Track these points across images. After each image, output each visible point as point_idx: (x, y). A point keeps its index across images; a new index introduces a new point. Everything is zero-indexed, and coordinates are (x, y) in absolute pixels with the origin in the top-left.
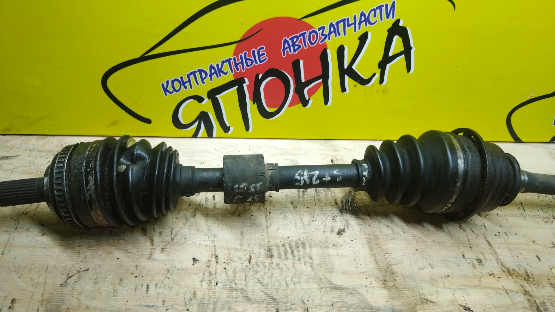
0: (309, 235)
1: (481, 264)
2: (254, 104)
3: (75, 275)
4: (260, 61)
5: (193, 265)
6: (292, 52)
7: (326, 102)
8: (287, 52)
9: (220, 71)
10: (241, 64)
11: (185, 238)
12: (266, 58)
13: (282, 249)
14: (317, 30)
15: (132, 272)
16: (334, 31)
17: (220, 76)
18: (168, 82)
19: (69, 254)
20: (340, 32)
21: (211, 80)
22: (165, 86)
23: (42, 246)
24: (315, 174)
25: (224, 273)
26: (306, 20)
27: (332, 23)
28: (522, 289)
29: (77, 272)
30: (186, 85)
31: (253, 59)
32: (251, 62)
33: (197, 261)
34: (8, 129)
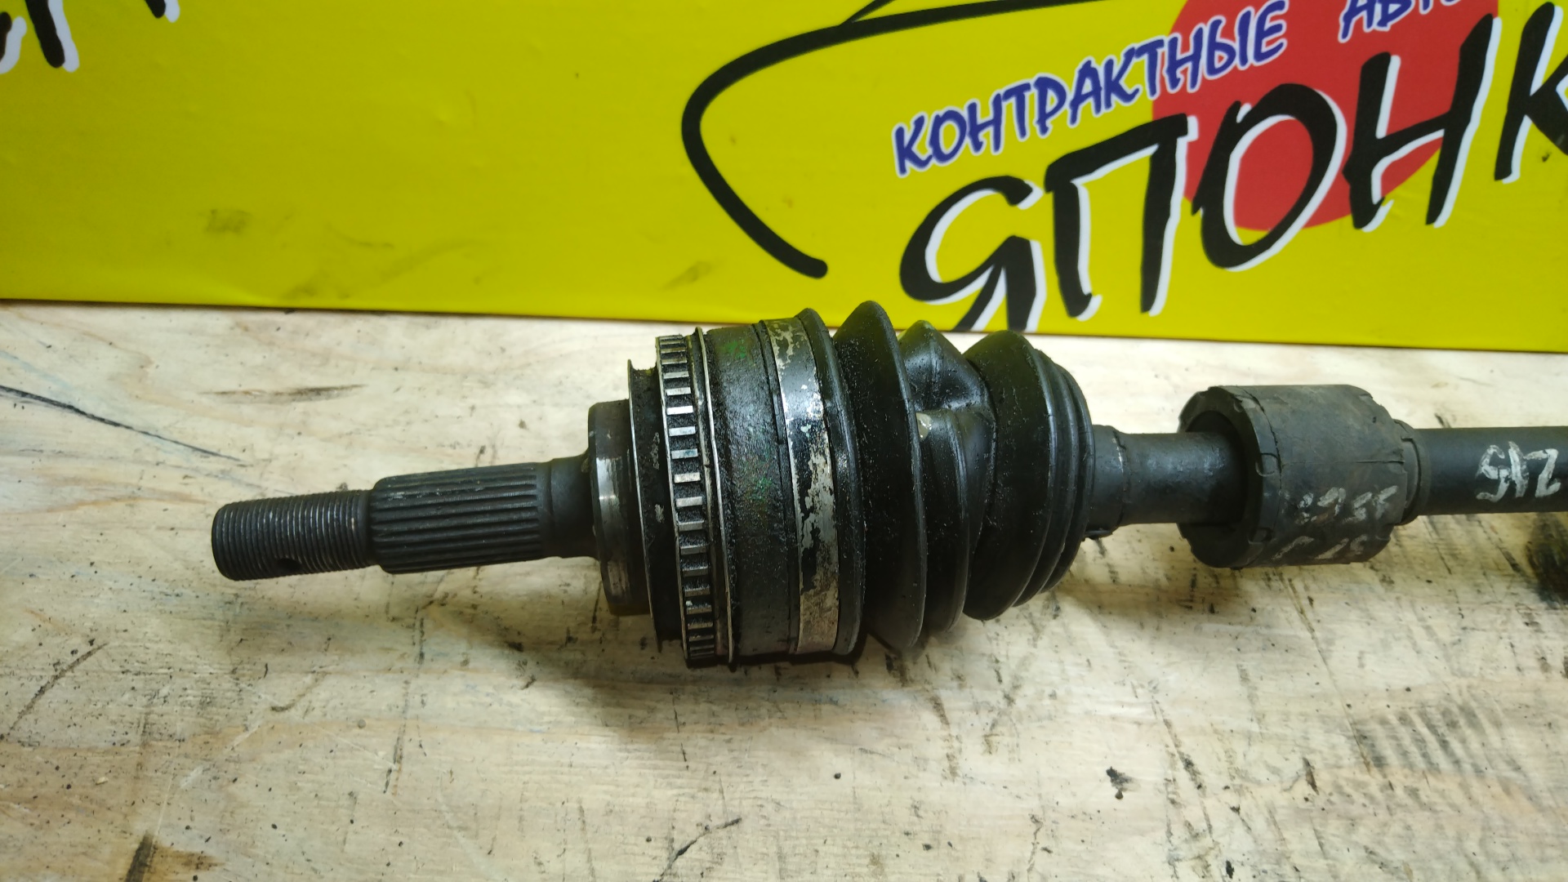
0: (1475, 682)
2: (1195, 211)
3: (693, 842)
4: (1259, 56)
5: (1119, 796)
6: (1375, 26)
7: (1435, 211)
8: (1360, 22)
9: (1114, 87)
10: (1189, 65)
11: (1053, 696)
12: (1281, 45)
13: (1404, 733)
15: (908, 829)
17: (1108, 105)
18: (919, 123)
19: (649, 758)
21: (1074, 119)
22: (907, 137)
23: (537, 728)
24: (1547, 459)
25: (1239, 830)
29: (701, 830)
31: (1236, 46)
32: (1226, 58)
33: (1126, 780)
34: (309, 290)
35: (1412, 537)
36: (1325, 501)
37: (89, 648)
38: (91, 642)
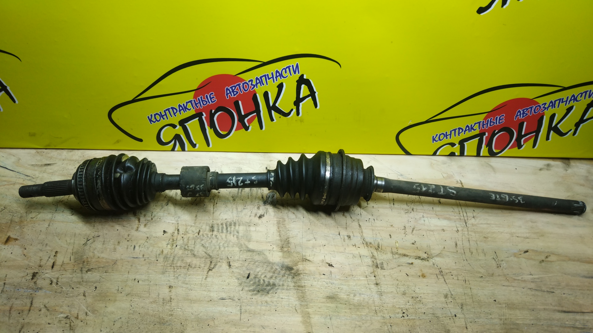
0: (240, 218)
1: (349, 239)
2: (211, 129)
3: (91, 239)
4: (212, 102)
5: (163, 235)
6: (233, 96)
7: (261, 127)
8: (229, 96)
9: (186, 108)
10: (199, 104)
11: (160, 219)
13: (220, 227)
14: (248, 82)
15: (126, 238)
16: (260, 82)
17: (186, 111)
18: (151, 115)
19: (88, 227)
20: (264, 83)
21: (180, 114)
22: (150, 118)
23: (71, 222)
24: (240, 179)
25: (182, 240)
26: (239, 76)
27: (257, 77)
28: (371, 254)
29: (93, 237)
30: (164, 117)
31: (207, 100)
32: (206, 103)
33: (166, 232)
34: (49, 145)
35: (244, 192)
36: (191, 187)
37: (4, 208)
38: (5, 207)
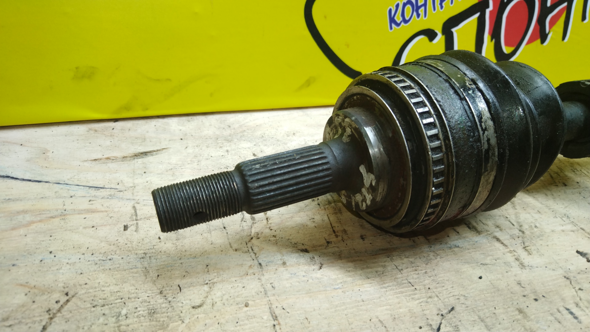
2: (492, 40)
3: (441, 323)
15: (523, 294)
18: (397, 6)
19: (396, 289)
21: (452, 2)
22: (393, 13)
23: (336, 287)
29: (440, 317)
30: (420, 11)
33: (585, 254)
37: (66, 298)
38: (67, 294)
